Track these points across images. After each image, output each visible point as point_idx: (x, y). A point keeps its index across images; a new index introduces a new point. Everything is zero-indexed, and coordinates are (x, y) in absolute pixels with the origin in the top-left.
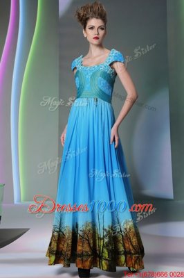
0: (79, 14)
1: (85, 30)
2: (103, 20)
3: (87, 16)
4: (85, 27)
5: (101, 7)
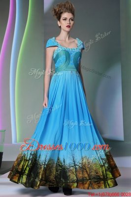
1: (60, 21)
2: (73, 14)
3: (61, 11)
4: (59, 18)
5: (72, 5)
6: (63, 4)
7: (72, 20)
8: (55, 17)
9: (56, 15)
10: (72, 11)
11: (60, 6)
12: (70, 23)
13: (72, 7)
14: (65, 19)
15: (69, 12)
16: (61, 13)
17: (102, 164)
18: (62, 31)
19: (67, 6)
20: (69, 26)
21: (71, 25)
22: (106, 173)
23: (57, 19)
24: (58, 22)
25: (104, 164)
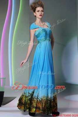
1: (35, 13)
2: (43, 8)
3: (36, 6)
4: (34, 11)
5: (42, 2)
6: (37, 2)
7: (43, 11)
8: (32, 10)
9: (33, 9)
10: (42, 6)
11: (35, 4)
12: (41, 14)
13: (42, 4)
14: (38, 11)
15: (40, 7)
16: (36, 8)
18: (37, 18)
19: (39, 3)
20: (41, 15)
21: (42, 14)
23: (33, 12)
24: (34, 13)
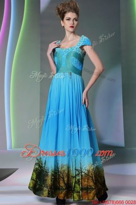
0: (58, 9)
2: (77, 13)
3: (65, 10)
4: (63, 19)
5: (76, 4)
6: (67, 3)
7: (76, 20)
9: (60, 14)
10: (76, 11)
11: (64, 5)
12: (74, 24)
13: (77, 6)
14: (69, 19)
15: (73, 12)
16: (65, 13)
17: (74, 175)
19: (72, 5)
20: (72, 27)
22: (75, 185)
23: (60, 19)
25: (76, 175)
